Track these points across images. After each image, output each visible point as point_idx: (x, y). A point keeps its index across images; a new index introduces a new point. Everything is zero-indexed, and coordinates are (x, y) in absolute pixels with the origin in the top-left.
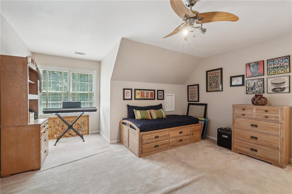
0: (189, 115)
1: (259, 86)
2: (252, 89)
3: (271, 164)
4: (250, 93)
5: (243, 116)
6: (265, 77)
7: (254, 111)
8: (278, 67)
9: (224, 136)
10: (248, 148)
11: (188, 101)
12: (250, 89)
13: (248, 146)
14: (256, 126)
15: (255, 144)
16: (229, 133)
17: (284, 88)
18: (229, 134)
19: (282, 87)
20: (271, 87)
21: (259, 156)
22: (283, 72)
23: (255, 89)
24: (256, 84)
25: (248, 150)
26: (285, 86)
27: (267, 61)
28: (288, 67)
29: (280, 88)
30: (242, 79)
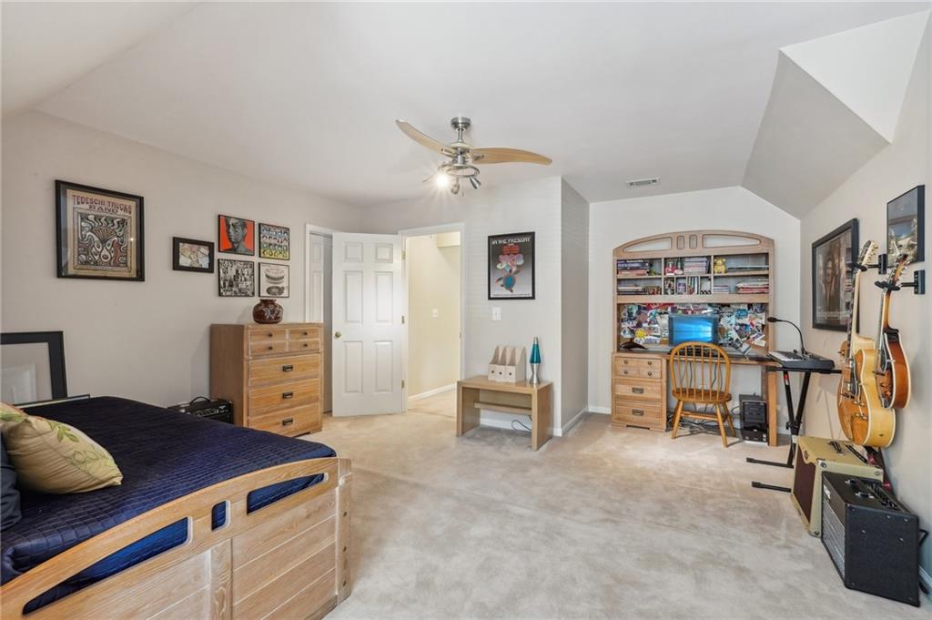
1: (245, 280)
2: (231, 285)
3: (309, 433)
4: (228, 293)
5: (269, 352)
6: (256, 259)
7: (287, 336)
8: (275, 245)
10: (278, 424)
12: (227, 283)
14: (291, 368)
15: (288, 408)
16: (220, 410)
17: (283, 288)
18: (220, 413)
19: (280, 286)
20: (266, 283)
22: (281, 256)
23: (237, 286)
24: (240, 272)
26: (284, 284)
27: (260, 225)
28: (288, 249)
29: (277, 287)
30: (207, 252)
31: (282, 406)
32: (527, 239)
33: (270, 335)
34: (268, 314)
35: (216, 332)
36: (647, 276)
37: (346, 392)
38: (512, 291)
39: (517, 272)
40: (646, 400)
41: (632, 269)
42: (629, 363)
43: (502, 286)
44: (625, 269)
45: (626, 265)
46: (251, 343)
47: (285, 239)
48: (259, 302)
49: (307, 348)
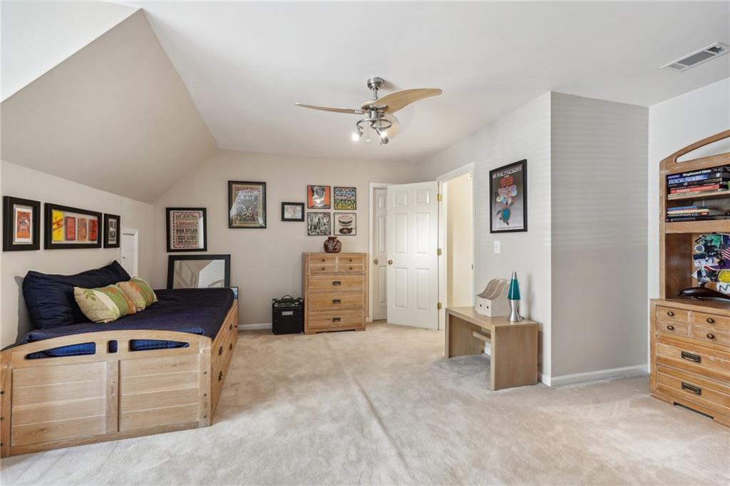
0: (175, 287)
1: (324, 225)
2: (315, 228)
3: (354, 330)
4: (314, 233)
5: (322, 271)
6: (332, 211)
7: (337, 261)
8: (345, 200)
9: (284, 313)
10: (329, 319)
11: (169, 250)
12: (313, 227)
13: (329, 317)
14: (339, 283)
15: (337, 310)
16: (296, 305)
17: (351, 229)
18: (295, 307)
19: (349, 227)
20: (339, 227)
21: (343, 326)
22: (350, 207)
23: (319, 228)
24: (321, 219)
25: (329, 323)
26: (352, 226)
27: (335, 188)
28: (355, 202)
29: (347, 229)
30: (301, 209)
31: (333, 308)
32: (519, 168)
33: (323, 260)
34: (330, 247)
35: (305, 258)
36: (720, 192)
37: (396, 306)
38: (508, 224)
39: (512, 204)
40: (707, 374)
41: (691, 185)
42: (677, 316)
43: (501, 219)
44: (680, 186)
45: (681, 180)
46: (310, 265)
47: (353, 195)
48: (327, 239)
49: (351, 271)
